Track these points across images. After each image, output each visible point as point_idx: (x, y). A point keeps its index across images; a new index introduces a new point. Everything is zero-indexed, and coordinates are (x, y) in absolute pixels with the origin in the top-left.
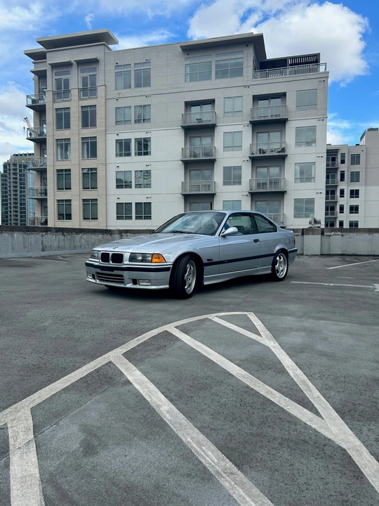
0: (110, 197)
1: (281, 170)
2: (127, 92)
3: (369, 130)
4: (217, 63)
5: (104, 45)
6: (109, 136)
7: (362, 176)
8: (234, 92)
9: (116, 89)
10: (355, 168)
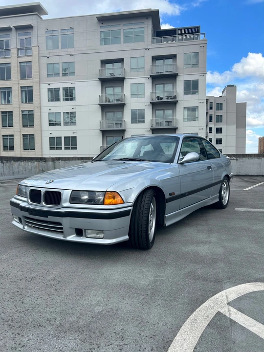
0: (44, 133)
1: (173, 112)
2: (56, 52)
3: (228, 86)
4: (125, 31)
5: (37, 14)
6: (42, 86)
7: (224, 118)
8: (138, 54)
9: (47, 49)
10: (219, 113)
